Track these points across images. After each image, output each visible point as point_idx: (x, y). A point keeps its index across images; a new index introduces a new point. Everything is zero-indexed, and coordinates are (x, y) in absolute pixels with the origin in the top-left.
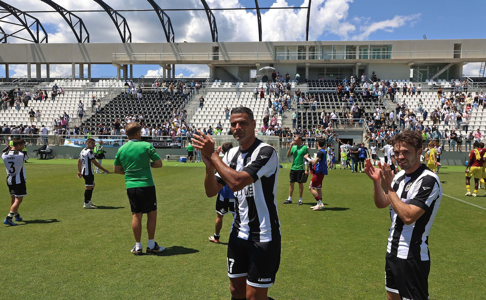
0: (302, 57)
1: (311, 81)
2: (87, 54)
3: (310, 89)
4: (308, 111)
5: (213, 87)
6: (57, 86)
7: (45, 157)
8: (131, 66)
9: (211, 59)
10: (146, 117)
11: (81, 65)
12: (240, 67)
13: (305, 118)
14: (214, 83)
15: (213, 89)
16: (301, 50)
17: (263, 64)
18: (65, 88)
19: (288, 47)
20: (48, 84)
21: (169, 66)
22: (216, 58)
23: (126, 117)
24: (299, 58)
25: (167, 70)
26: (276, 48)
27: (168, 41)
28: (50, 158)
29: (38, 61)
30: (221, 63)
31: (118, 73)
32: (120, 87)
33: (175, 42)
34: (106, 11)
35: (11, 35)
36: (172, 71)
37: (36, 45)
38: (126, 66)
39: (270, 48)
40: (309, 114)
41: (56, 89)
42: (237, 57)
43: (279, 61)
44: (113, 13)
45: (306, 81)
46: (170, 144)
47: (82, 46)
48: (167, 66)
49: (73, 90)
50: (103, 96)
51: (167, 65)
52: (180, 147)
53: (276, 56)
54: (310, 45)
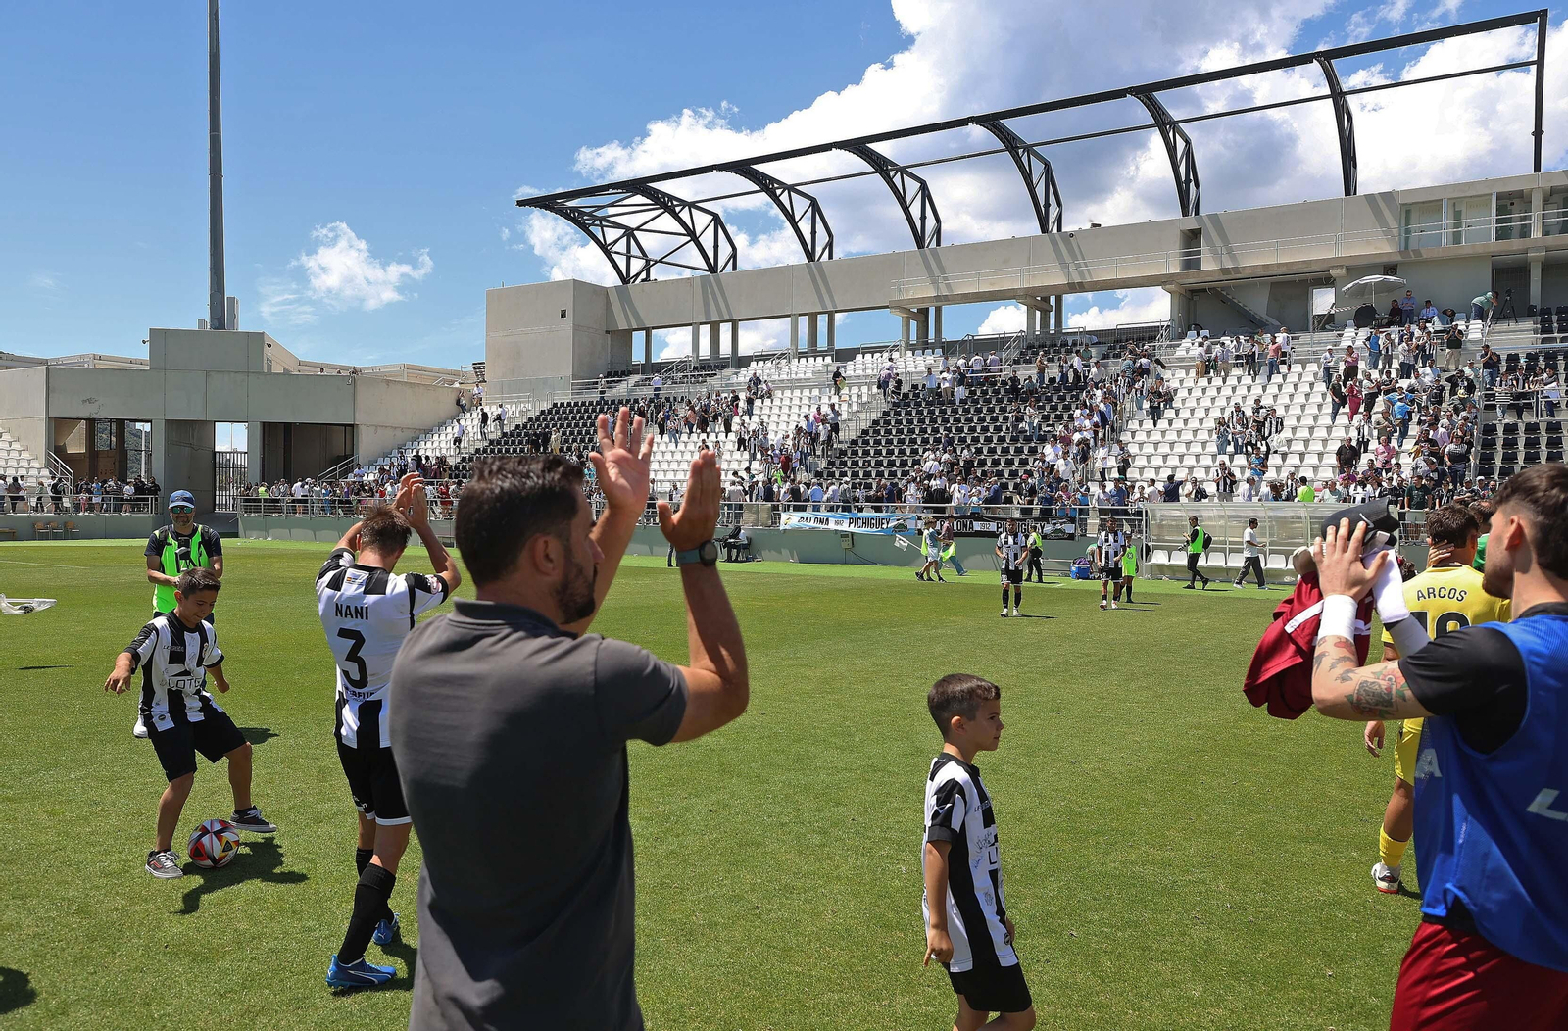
0: (1516, 232)
1: (1554, 311)
2: (829, 291)
3: (1544, 341)
4: (1529, 418)
5: (1180, 352)
6: (758, 379)
7: (737, 556)
8: (938, 310)
9: (1175, 269)
10: (979, 451)
11: (813, 318)
12: (1274, 285)
13: (1510, 444)
14: (1186, 343)
15: (1181, 359)
16: (1512, 204)
17: (1356, 269)
18: (773, 382)
19: (1455, 202)
20: (736, 374)
21: (1046, 300)
22: (1192, 264)
23: (924, 453)
24: (1502, 234)
25: (1038, 313)
26: (1408, 212)
27: (1044, 228)
28: (747, 560)
29: (715, 318)
30: (1210, 279)
31: (905, 332)
32: (908, 369)
33: (1063, 230)
34: (877, 171)
35: (661, 261)
36: (1052, 314)
37: (712, 279)
38: (924, 312)
39: (1387, 213)
40: (1532, 428)
41: (756, 384)
42: (1262, 256)
43: (1417, 252)
44: (896, 174)
45: (1529, 312)
46: (1042, 528)
47: (815, 270)
48: (1041, 302)
49: (795, 385)
50: (865, 399)
51: (1039, 298)
52: (1071, 537)
53: (1407, 239)
54: (1548, 185)
